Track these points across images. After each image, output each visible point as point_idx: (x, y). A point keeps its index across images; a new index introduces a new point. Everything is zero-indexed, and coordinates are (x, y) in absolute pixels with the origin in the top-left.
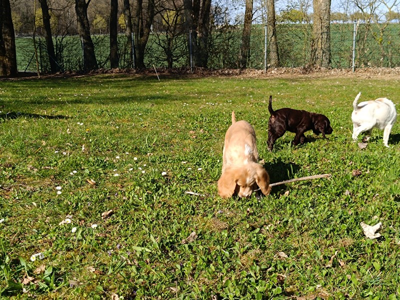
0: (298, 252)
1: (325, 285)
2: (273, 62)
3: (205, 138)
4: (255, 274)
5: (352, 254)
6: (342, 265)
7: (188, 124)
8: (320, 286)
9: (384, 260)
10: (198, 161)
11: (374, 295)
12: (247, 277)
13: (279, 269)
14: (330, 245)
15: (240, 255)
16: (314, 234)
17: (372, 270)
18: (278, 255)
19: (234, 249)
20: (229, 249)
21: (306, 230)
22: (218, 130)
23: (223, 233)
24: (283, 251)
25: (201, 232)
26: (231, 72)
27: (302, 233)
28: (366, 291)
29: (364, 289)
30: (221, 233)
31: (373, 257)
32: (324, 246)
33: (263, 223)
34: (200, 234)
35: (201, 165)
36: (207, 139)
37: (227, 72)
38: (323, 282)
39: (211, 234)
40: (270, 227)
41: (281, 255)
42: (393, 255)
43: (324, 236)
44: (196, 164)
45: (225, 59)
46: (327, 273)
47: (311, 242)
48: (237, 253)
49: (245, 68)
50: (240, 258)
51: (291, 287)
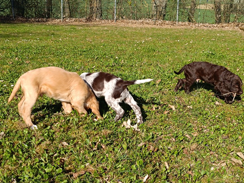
0: (75, 141)
1: (92, 163)
2: (67, 15)
3: (19, 63)
4: (45, 159)
5: (110, 139)
6: (103, 148)
7: (7, 54)
8: (89, 164)
9: (130, 142)
10: (12, 80)
11: (122, 167)
12: (39, 162)
13: (62, 154)
14: (96, 135)
15: (35, 146)
16: (87, 128)
17: (122, 149)
18: (62, 144)
19: (31, 142)
20: (28, 142)
21: (82, 125)
22: (29, 58)
23: (24, 131)
24: (65, 141)
25: (9, 131)
26: (40, 20)
27: (78, 128)
28: (117, 165)
29: (117, 163)
30: (23, 131)
31: (123, 141)
32: (92, 135)
33: (53, 122)
34: (8, 133)
35: (14, 82)
36: (20, 64)
37: (37, 20)
38: (90, 161)
39: (16, 132)
40: (58, 125)
41: (64, 144)
42: (134, 138)
43: (93, 128)
44: (11, 82)
45: (36, 11)
46: (94, 154)
47: (84, 133)
48: (34, 145)
49: (49, 17)
50: (36, 148)
51: (69, 166)
